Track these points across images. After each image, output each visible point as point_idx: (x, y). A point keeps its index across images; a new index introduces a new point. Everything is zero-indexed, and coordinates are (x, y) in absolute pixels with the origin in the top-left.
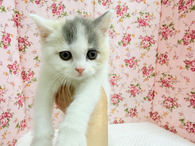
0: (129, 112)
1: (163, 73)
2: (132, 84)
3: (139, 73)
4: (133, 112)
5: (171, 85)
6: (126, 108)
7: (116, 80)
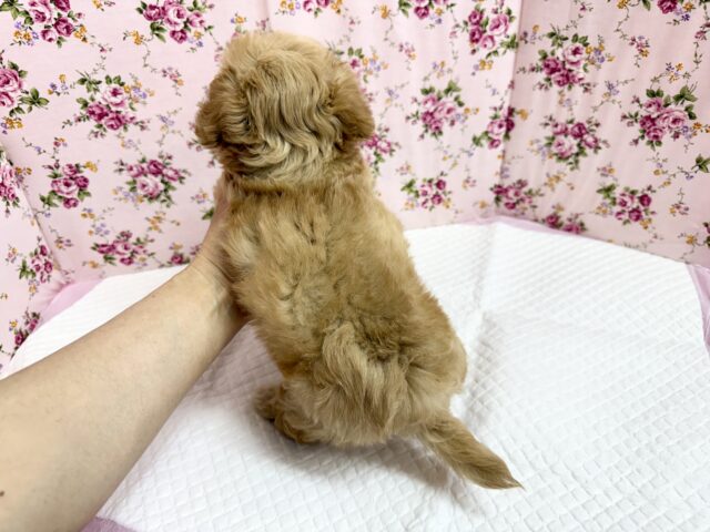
0: (417, 192)
1: (552, 30)
2: (428, 87)
3: (455, 40)
4: (434, 190)
5: (581, 76)
6: (408, 179)
7: (365, 77)
